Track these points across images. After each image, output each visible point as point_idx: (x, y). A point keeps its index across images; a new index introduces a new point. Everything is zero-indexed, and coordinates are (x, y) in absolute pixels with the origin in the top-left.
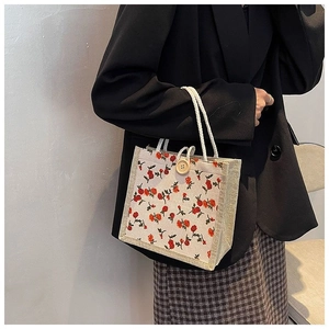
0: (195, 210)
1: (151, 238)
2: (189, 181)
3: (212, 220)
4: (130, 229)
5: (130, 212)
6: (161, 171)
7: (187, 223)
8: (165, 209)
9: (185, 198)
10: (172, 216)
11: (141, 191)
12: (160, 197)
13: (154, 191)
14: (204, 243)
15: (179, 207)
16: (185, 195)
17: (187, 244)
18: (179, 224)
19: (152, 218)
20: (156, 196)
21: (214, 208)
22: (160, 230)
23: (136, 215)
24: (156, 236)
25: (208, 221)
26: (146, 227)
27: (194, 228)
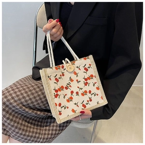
0: (86, 84)
1: (73, 111)
2: (76, 73)
3: (95, 83)
4: (60, 114)
5: (56, 105)
6: (61, 76)
7: (86, 92)
8: (72, 92)
9: (78, 82)
10: (77, 93)
11: (56, 91)
12: (67, 88)
13: (62, 87)
14: (97, 95)
15: (78, 87)
16: (77, 80)
17: (91, 100)
18: (83, 94)
19: (68, 101)
20: (64, 89)
21: (94, 78)
22: (75, 104)
23: (60, 105)
24: (75, 108)
25: (94, 85)
26: (68, 108)
27: (90, 92)
